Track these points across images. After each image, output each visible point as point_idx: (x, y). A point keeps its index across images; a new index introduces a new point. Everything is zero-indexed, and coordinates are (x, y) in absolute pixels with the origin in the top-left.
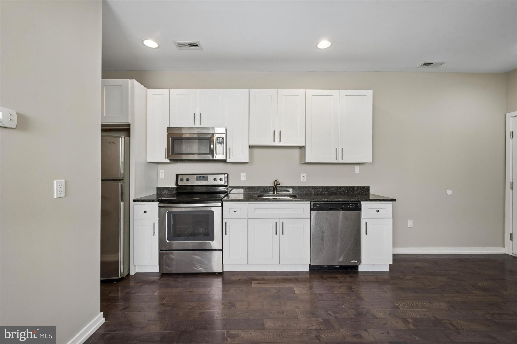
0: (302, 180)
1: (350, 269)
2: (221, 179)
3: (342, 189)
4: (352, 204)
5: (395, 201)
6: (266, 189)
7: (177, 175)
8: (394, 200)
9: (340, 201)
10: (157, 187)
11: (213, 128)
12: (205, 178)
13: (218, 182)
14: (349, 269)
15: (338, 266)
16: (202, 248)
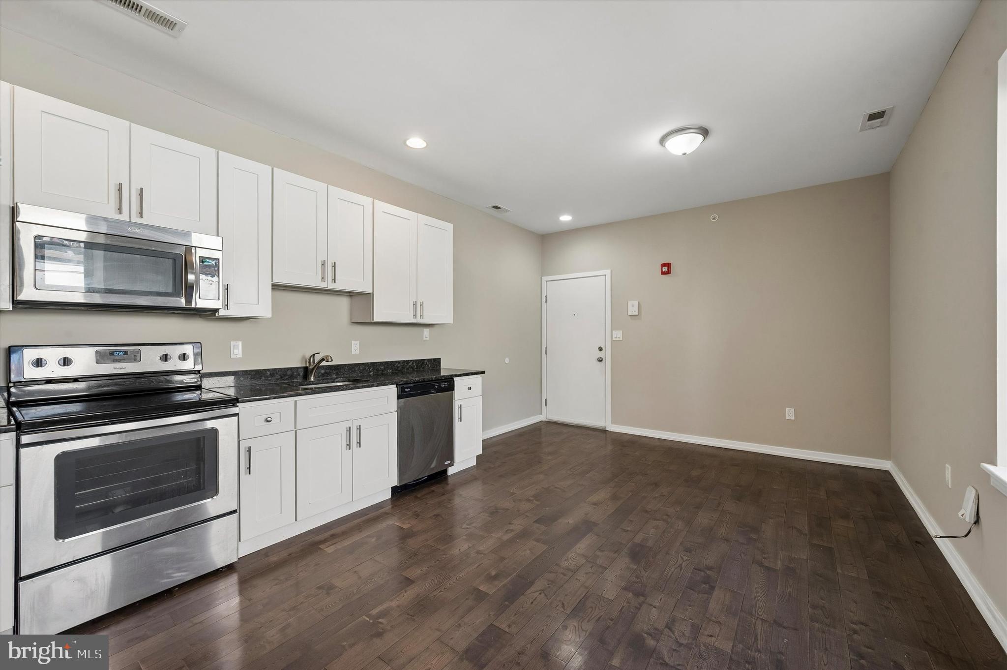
0: (353, 352)
2: (184, 357)
3: (410, 364)
4: (445, 382)
5: (485, 373)
6: (289, 373)
8: (483, 372)
11: (187, 234)
12: (136, 358)
13: (174, 364)
15: (426, 477)
16: (185, 523)
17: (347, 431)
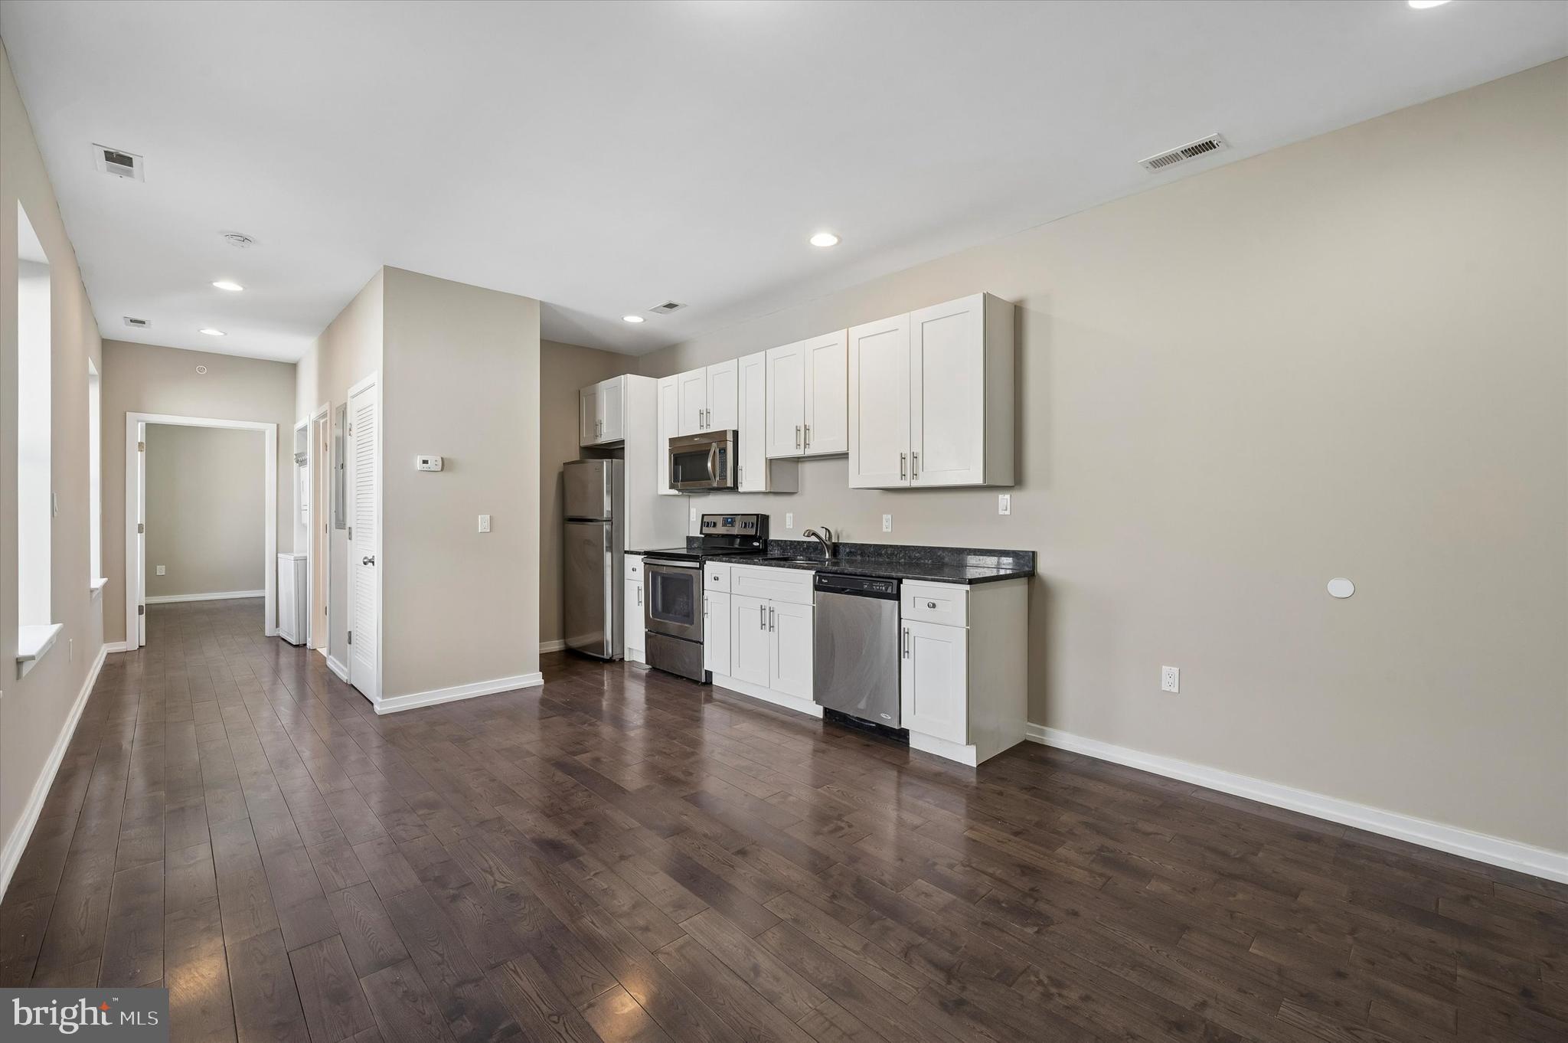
0: (885, 530)
1: (896, 738)
7: (703, 516)
9: (858, 573)
10: (687, 537)
14: (892, 737)
15: (873, 723)
17: (762, 609)
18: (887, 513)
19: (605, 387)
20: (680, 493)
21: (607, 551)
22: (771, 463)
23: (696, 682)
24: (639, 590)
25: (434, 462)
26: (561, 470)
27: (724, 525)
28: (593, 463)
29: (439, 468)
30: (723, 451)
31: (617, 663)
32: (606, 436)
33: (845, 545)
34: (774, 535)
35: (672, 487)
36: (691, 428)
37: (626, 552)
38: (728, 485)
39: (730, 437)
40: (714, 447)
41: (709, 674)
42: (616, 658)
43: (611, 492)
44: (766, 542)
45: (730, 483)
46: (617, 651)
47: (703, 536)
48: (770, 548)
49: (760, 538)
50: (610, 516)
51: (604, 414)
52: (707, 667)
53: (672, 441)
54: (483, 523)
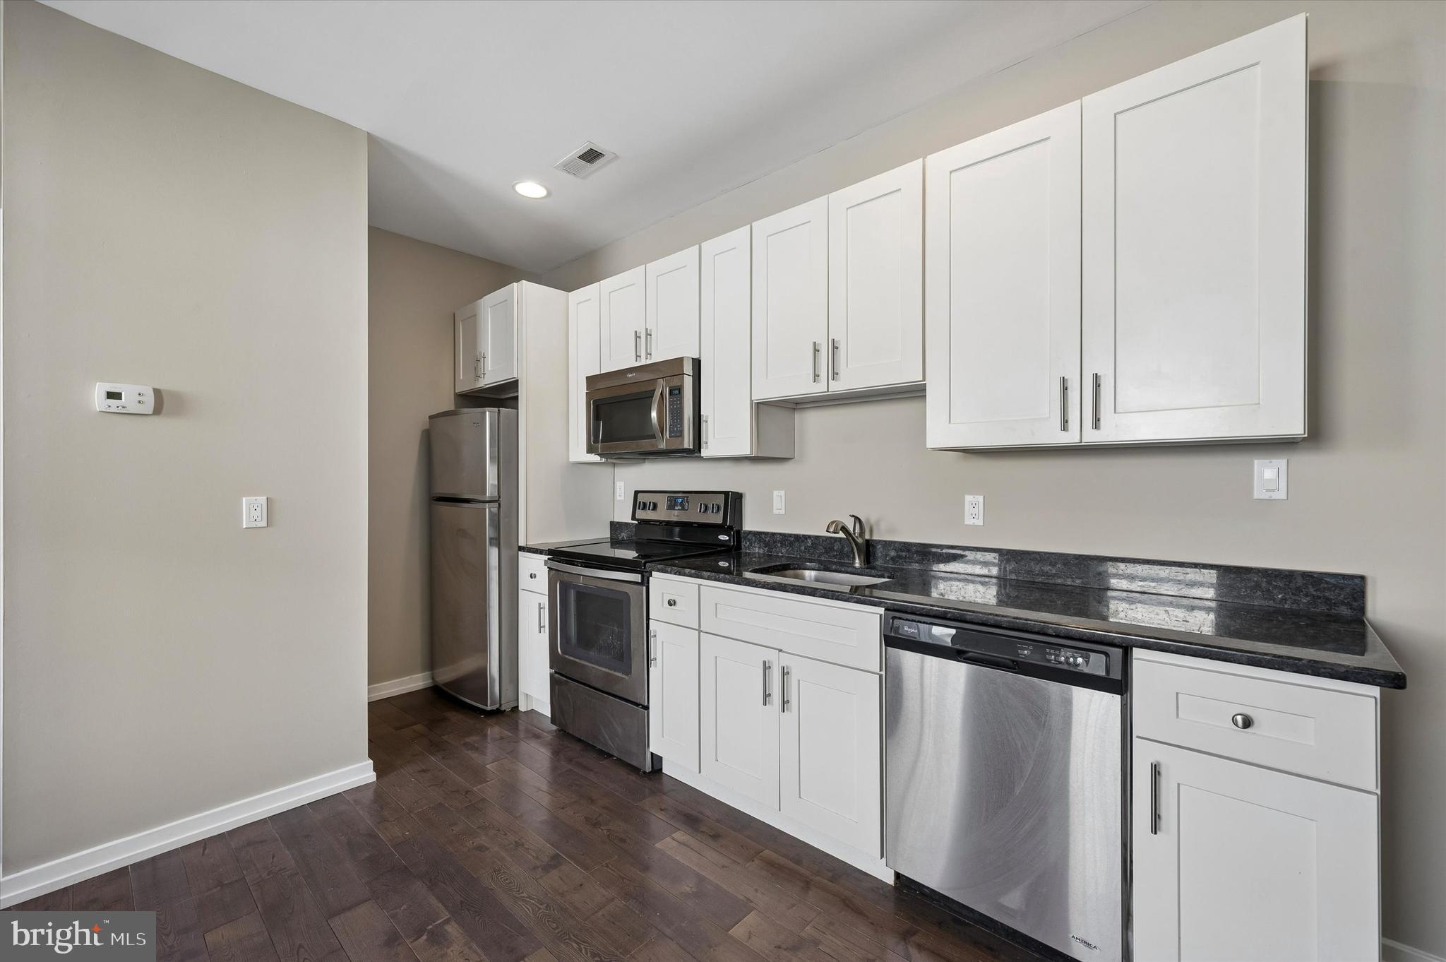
0: (969, 521)
4: (1071, 648)
7: (637, 493)
10: (612, 523)
13: (709, 517)
16: (612, 690)
17: (766, 667)
18: (973, 492)
19: (489, 305)
20: (603, 460)
21: (491, 544)
22: (761, 408)
23: (635, 770)
24: (540, 608)
25: (136, 395)
26: (427, 426)
27: (671, 506)
28: (470, 413)
29: (149, 407)
30: (677, 392)
31: (508, 715)
32: (491, 376)
33: (887, 544)
34: (751, 522)
35: (590, 450)
36: (622, 359)
37: (521, 549)
38: (686, 446)
39: (688, 368)
40: (662, 387)
41: (657, 760)
42: (506, 707)
43: (497, 459)
44: (739, 535)
45: (688, 443)
46: (507, 695)
47: (636, 522)
48: (745, 544)
49: (731, 528)
50: (496, 494)
51: (488, 344)
52: (654, 747)
53: (591, 380)
54: (251, 511)
